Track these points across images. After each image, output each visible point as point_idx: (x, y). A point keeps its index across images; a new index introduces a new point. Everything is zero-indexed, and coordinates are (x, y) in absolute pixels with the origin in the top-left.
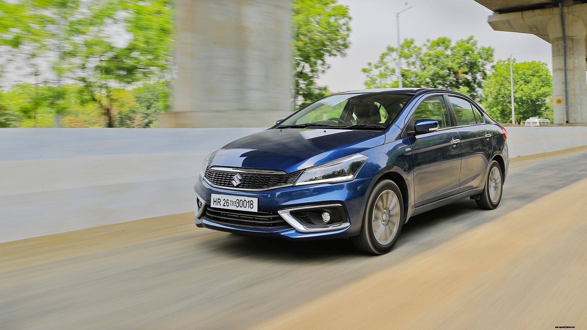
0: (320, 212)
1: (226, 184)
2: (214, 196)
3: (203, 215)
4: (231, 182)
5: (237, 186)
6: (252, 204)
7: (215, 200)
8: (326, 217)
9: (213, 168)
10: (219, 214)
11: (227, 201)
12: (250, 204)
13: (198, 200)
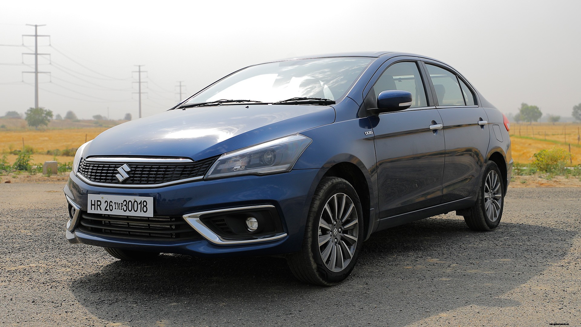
0: (244, 216)
1: (108, 179)
2: (91, 198)
3: (77, 227)
4: (115, 176)
5: (124, 182)
6: (146, 206)
7: (93, 203)
8: (253, 224)
9: (89, 159)
10: (100, 223)
11: (109, 204)
12: (142, 206)
13: (70, 207)
